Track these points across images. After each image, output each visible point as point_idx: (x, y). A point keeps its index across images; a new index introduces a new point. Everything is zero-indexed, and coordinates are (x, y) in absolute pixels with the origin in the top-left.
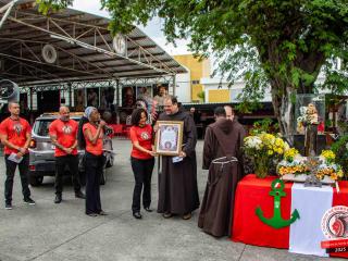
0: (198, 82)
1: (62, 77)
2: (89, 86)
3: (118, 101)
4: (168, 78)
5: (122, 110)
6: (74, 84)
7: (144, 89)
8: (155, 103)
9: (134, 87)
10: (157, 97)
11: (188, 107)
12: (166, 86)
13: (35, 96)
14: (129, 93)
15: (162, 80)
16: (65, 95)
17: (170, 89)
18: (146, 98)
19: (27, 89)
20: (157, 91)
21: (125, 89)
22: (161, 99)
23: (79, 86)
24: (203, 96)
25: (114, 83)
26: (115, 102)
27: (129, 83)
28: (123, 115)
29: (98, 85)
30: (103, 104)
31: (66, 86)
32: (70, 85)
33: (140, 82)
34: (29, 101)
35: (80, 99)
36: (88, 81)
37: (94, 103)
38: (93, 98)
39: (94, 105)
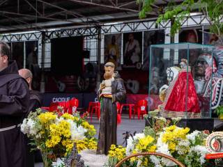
1: (86, 15)
2: (127, 29)
6: (106, 27)
13: (48, 46)
16: (91, 44)
19: (38, 34)
23: (113, 31)
27: (191, 23)
29: (141, 27)
31: (94, 30)
32: (98, 28)
34: (40, 55)
35: (113, 51)
36: (126, 20)
37: (134, 59)
38: (133, 50)
39: (134, 62)
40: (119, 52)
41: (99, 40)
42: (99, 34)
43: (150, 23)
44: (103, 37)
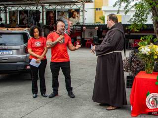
0: (100, 9)
2: (20, 9)
3: (43, 20)
4: (79, 6)
5: (45, 27)
6: (9, 7)
7: (62, 13)
8: (70, 22)
9: (55, 11)
10: (71, 18)
11: (93, 26)
12: (78, 11)
14: (51, 15)
15: (75, 7)
16: (1, 15)
17: (81, 13)
18: (63, 19)
20: (71, 14)
21: (48, 12)
22: (74, 20)
23: (13, 9)
24: (103, 19)
25: (40, 7)
26: (41, 21)
27: (51, 8)
28: (47, 30)
29: (28, 8)
30: (31, 23)
31: (3, 9)
32: (5, 8)
33: (59, 7)
35: (13, 18)
36: (20, 5)
37: (25, 22)
38: (24, 18)
39: (25, 23)
40: (17, 19)
41: (6, 13)
42: (6, 10)
43: (32, 7)
44: (8, 12)
